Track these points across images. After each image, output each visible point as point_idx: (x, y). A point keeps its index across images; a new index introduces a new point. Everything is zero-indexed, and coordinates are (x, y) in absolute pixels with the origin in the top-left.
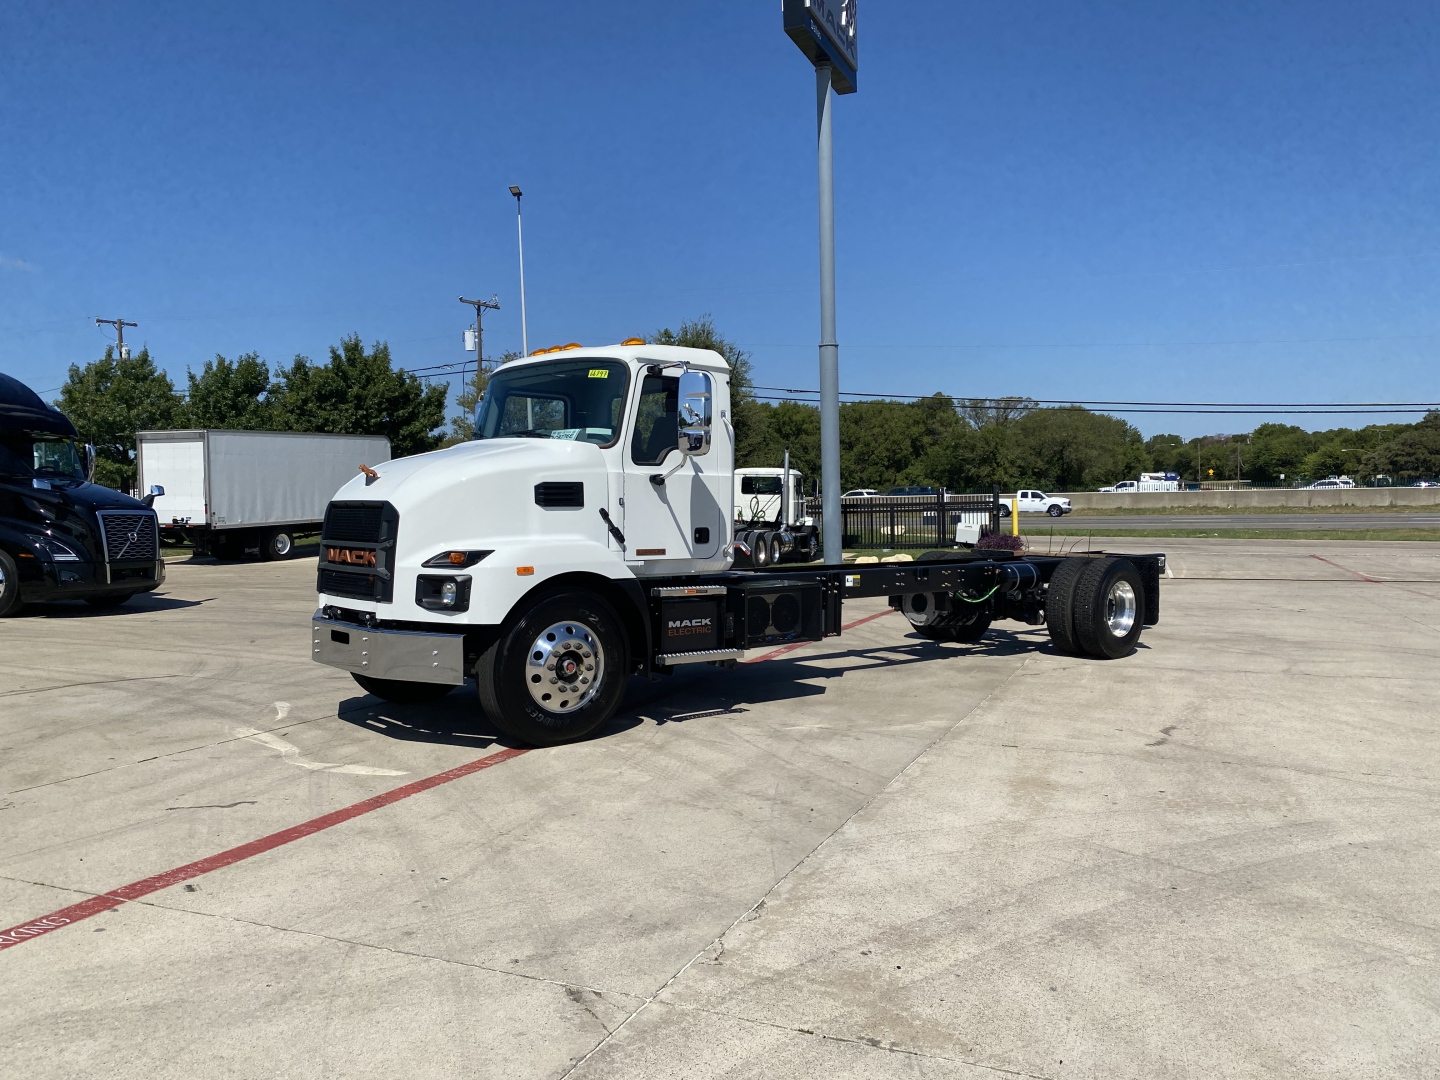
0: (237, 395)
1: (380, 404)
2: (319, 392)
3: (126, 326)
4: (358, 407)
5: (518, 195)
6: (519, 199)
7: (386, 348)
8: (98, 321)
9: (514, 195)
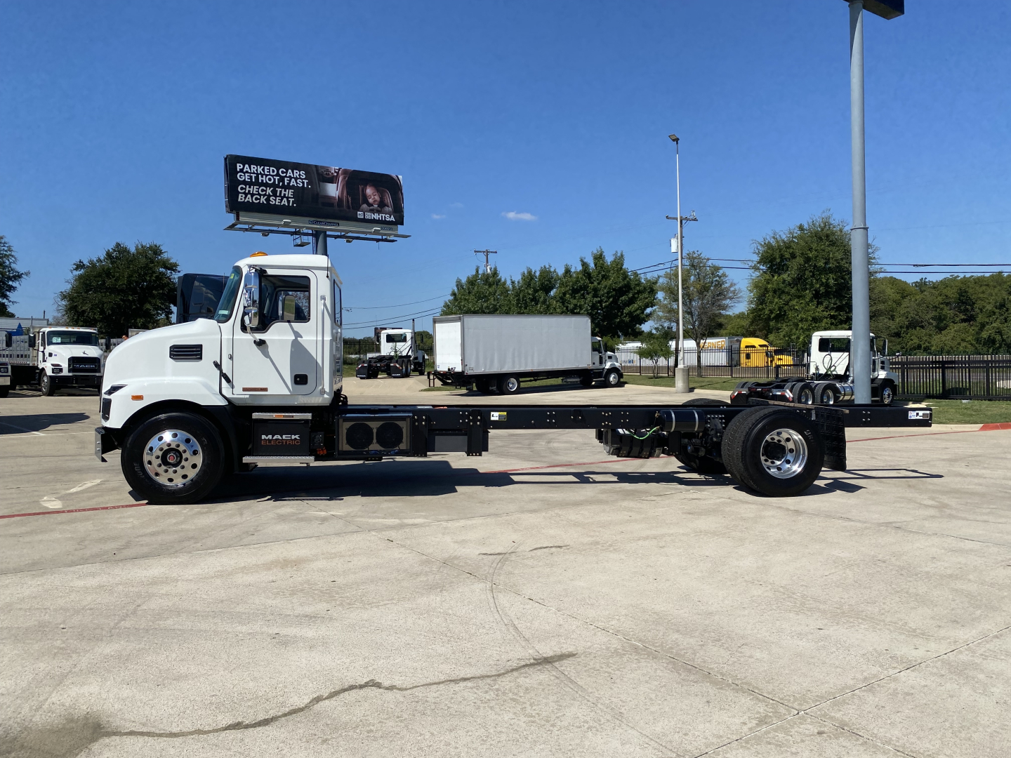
0: (536, 291)
1: (608, 293)
2: (573, 288)
3: (491, 254)
4: (595, 296)
5: (677, 140)
6: (677, 143)
7: (622, 256)
8: (475, 251)
9: (674, 140)
